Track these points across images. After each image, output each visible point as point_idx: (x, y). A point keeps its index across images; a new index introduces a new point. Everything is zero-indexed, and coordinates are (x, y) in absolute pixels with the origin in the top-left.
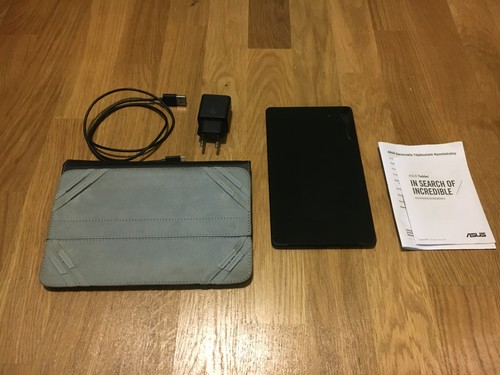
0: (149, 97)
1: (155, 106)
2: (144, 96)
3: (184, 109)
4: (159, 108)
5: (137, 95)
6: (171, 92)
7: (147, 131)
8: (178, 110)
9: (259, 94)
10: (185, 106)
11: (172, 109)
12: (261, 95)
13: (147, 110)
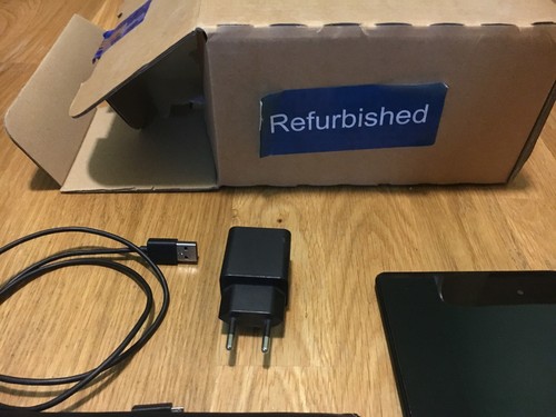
0: (119, 246)
1: (130, 264)
2: (110, 244)
3: (193, 270)
4: (138, 268)
5: (95, 241)
6: (166, 234)
7: (102, 323)
8: (178, 274)
9: (348, 237)
10: (195, 263)
11: (166, 270)
12: (353, 240)
13: (112, 272)
